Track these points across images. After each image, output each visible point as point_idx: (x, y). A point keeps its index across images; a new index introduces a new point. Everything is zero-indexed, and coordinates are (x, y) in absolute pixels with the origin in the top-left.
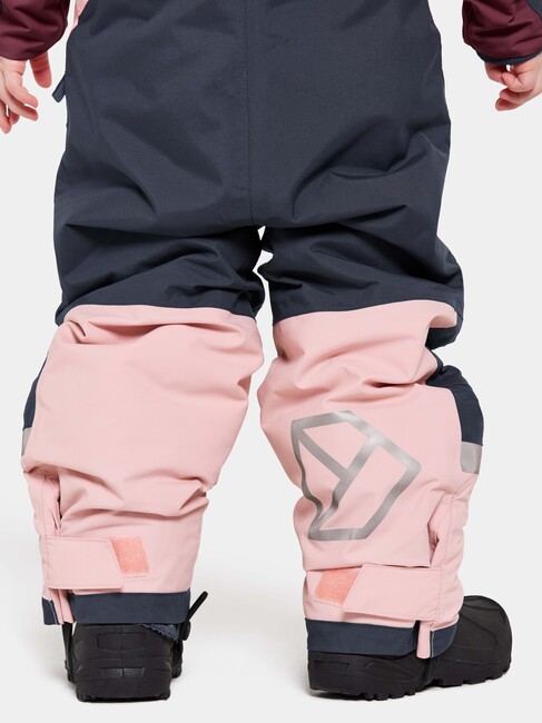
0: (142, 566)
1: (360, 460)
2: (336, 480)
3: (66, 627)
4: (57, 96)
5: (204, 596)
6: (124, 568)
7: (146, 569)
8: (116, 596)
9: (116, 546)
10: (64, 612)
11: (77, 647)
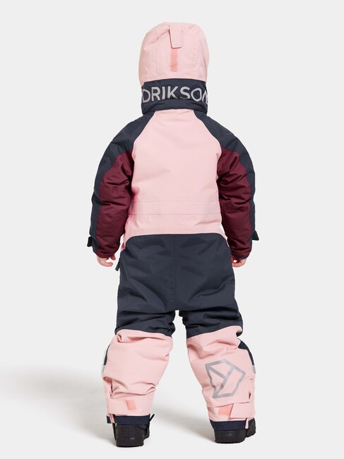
0: (134, 408)
1: (229, 373)
2: (223, 380)
3: (114, 424)
4: (117, 269)
5: (153, 415)
6: (129, 409)
7: (136, 409)
8: (126, 417)
9: (127, 402)
10: (113, 420)
11: (117, 430)
